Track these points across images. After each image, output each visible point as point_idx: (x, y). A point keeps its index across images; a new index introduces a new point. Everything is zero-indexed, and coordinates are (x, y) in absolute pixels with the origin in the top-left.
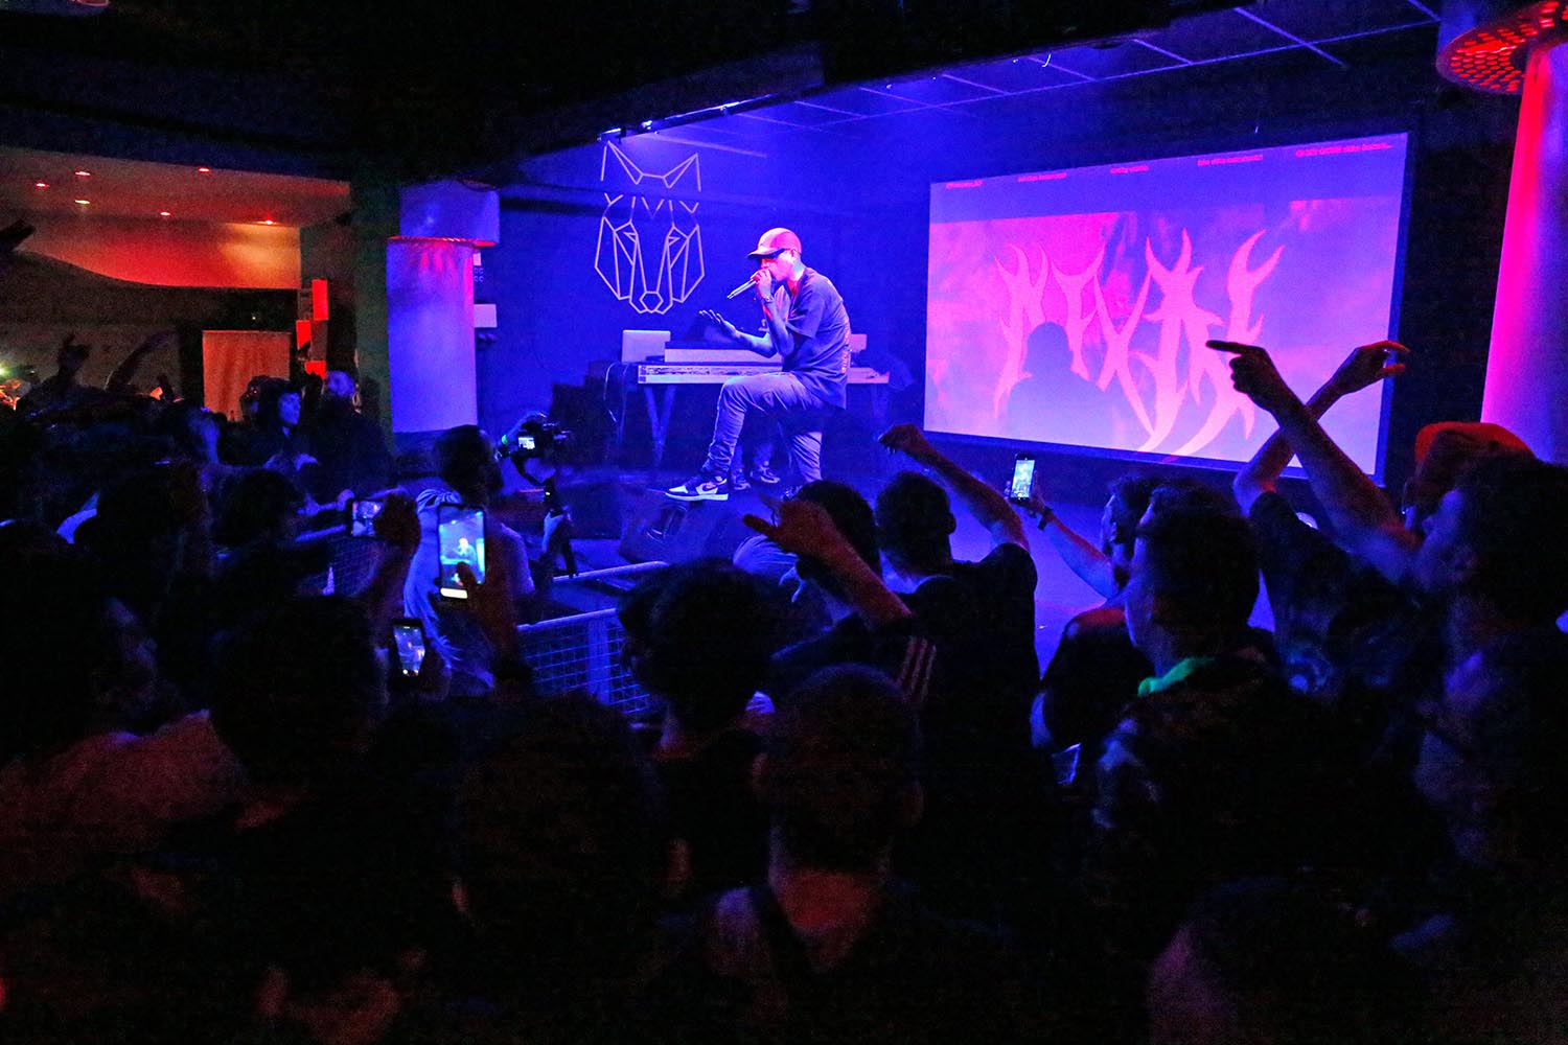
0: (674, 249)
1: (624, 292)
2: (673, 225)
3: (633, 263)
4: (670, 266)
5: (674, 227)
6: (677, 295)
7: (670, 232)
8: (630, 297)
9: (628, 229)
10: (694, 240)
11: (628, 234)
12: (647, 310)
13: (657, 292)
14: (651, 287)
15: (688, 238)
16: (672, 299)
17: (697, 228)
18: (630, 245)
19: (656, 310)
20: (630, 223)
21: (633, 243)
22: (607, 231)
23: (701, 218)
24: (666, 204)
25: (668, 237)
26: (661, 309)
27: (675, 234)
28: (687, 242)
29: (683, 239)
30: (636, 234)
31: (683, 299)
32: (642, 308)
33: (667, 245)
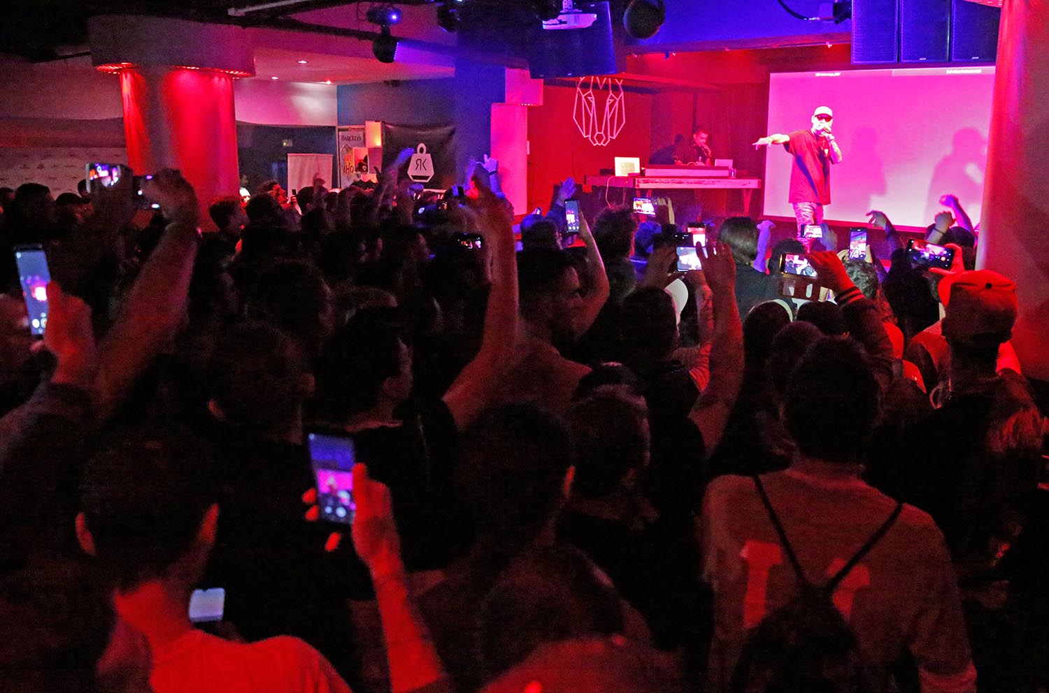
0: (611, 106)
1: (587, 134)
2: (611, 92)
3: (592, 116)
4: (609, 118)
5: (611, 94)
6: (612, 135)
7: (609, 97)
8: (590, 136)
9: (590, 95)
10: (620, 101)
11: (589, 98)
12: (597, 143)
13: (602, 133)
14: (600, 131)
15: (618, 100)
16: (609, 137)
17: (622, 94)
18: (590, 104)
19: (602, 144)
20: (591, 91)
21: (591, 103)
22: (580, 97)
23: (625, 88)
24: (607, 81)
25: (608, 100)
26: (604, 143)
27: (612, 98)
28: (617, 102)
29: (615, 101)
30: (593, 98)
31: (614, 138)
32: (595, 143)
33: (608, 104)
